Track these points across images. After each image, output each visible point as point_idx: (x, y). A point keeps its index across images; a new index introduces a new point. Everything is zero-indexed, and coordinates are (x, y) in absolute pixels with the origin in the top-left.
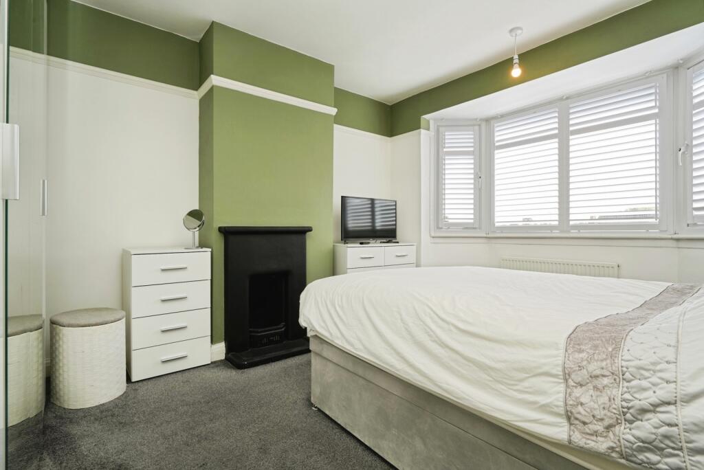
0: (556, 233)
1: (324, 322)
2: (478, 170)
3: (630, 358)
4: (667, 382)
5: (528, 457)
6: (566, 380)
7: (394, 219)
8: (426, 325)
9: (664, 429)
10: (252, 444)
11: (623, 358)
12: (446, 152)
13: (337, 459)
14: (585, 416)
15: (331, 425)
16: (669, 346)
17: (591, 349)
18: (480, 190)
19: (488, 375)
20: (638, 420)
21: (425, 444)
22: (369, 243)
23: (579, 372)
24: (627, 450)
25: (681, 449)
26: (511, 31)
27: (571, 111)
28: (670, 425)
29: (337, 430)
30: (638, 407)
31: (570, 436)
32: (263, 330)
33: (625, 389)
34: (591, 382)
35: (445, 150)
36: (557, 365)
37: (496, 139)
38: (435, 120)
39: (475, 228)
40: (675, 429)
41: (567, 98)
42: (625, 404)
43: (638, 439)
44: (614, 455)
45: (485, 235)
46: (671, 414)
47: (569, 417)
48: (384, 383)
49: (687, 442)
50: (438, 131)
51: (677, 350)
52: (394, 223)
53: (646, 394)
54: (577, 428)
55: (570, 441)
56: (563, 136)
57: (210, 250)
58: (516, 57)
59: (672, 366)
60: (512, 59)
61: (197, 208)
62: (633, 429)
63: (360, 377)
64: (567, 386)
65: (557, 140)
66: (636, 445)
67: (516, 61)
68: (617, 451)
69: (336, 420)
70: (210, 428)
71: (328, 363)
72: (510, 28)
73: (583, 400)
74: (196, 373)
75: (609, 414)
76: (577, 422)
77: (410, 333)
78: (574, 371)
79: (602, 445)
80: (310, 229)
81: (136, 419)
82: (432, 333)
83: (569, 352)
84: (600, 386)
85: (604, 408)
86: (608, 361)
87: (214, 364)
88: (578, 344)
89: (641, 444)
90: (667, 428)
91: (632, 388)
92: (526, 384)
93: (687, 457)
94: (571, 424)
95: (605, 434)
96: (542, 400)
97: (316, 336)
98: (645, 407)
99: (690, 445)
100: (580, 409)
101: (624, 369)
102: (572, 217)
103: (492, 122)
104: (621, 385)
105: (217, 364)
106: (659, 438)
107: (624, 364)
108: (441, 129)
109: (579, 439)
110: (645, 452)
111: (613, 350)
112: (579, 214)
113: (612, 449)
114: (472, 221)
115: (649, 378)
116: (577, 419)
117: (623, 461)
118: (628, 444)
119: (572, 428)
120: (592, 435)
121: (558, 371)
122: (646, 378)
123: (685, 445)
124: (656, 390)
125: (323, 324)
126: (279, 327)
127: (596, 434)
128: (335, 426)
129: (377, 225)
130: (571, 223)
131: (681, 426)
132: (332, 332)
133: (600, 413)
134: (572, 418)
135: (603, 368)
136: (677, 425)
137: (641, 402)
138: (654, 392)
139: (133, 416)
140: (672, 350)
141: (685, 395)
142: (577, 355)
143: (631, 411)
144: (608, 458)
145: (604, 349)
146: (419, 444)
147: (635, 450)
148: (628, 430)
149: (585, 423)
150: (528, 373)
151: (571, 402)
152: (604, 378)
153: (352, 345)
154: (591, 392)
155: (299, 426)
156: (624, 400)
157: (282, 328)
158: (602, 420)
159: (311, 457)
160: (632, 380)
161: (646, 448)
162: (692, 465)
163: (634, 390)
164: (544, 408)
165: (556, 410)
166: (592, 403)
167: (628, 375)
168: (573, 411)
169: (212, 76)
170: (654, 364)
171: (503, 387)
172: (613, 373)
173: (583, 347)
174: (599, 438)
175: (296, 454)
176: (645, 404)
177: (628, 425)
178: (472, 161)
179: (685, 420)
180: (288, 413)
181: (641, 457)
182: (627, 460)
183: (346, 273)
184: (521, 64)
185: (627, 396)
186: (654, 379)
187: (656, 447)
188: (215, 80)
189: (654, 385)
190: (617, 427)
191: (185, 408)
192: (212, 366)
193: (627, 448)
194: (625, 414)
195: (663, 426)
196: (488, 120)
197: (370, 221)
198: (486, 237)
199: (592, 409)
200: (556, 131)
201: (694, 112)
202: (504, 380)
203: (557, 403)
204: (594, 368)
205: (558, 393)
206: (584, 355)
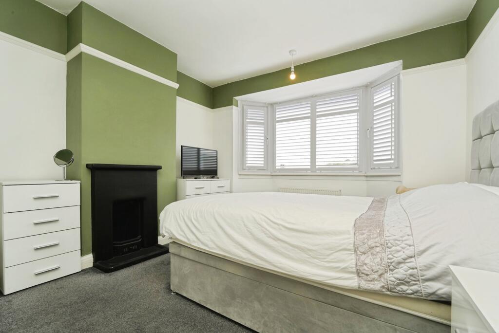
0: (309, 173)
1: (183, 231)
2: (266, 134)
3: (389, 235)
4: (410, 246)
5: (330, 301)
6: (356, 252)
7: (216, 163)
8: (263, 227)
9: (410, 271)
10: (129, 328)
11: (386, 235)
12: (248, 121)
13: (197, 326)
14: (368, 271)
15: (188, 303)
16: (407, 226)
17: (368, 232)
18: (267, 146)
19: (307, 254)
20: (396, 268)
21: (261, 305)
22: (200, 178)
23: (363, 246)
24: (391, 286)
25: (418, 281)
26: (290, 52)
27: (317, 104)
28: (413, 269)
29: (193, 306)
30: (396, 261)
31: (359, 284)
32: (124, 242)
33: (389, 253)
34: (370, 251)
35: (247, 120)
36: (351, 244)
37: (277, 116)
38: (242, 101)
39: (265, 170)
40: (416, 270)
41: (316, 96)
42: (389, 261)
43: (397, 279)
44: (384, 290)
45: (270, 174)
46: (412, 263)
47: (358, 273)
48: (230, 269)
49: (421, 276)
50: (243, 107)
51: (411, 228)
52: (216, 166)
53: (399, 254)
54: (362, 278)
55: (359, 288)
56: (313, 117)
57: (80, 182)
58: (293, 67)
59: (410, 237)
60: (290, 68)
61: (65, 148)
62: (394, 274)
63: (212, 267)
64: (357, 255)
65: (310, 120)
66: (396, 283)
67: (293, 70)
68: (385, 288)
69: (192, 299)
70: (90, 322)
71: (185, 260)
72: (290, 49)
73: (366, 262)
74: (70, 280)
75: (381, 268)
76: (363, 275)
77: (251, 234)
78: (361, 246)
79: (377, 286)
80: (160, 168)
81: (13, 327)
82: (267, 232)
83: (357, 235)
84: (375, 253)
85: (378, 265)
86: (379, 238)
87: (84, 271)
88: (361, 230)
89: (399, 281)
90: (411, 270)
91: (392, 251)
92: (332, 257)
93: (421, 284)
94: (360, 277)
95: (379, 279)
96: (342, 265)
97: (174, 242)
98: (399, 261)
99: (423, 278)
100: (365, 267)
101: (387, 241)
102: (317, 164)
103: (275, 106)
104: (386, 251)
105: (86, 271)
106: (408, 276)
107: (387, 238)
108: (245, 107)
109: (365, 285)
110: (400, 285)
111: (380, 231)
112: (321, 162)
113: (383, 287)
114: (263, 165)
115: (400, 245)
116: (363, 273)
117: (388, 293)
118: (392, 283)
119: (360, 279)
120: (372, 281)
121: (351, 247)
122: (398, 245)
123: (420, 278)
124: (405, 251)
125: (182, 233)
126: (136, 239)
127: (373, 280)
128: (191, 303)
129: (201, 167)
130: (317, 167)
131: (418, 268)
132: (189, 237)
133: (375, 268)
134: (360, 273)
135: (376, 242)
136: (416, 268)
137: (398, 259)
138: (404, 252)
139: (11, 324)
140: (409, 228)
141: (419, 251)
142: (361, 237)
143: (392, 264)
144: (380, 292)
145: (375, 232)
146: (257, 305)
147: (395, 285)
148: (391, 275)
149: (367, 275)
150: (332, 250)
151: (360, 264)
152: (377, 248)
153: (207, 246)
154: (370, 257)
155: (164, 308)
156: (388, 259)
157: (139, 240)
158: (377, 271)
159: (178, 328)
160: (392, 247)
161: (401, 283)
162: (424, 288)
163: (393, 252)
164: (344, 270)
165: (351, 270)
166: (371, 263)
167: (389, 245)
168: (361, 269)
169: (81, 44)
170: (401, 237)
171: (317, 261)
172: (381, 245)
173: (363, 232)
174: (376, 282)
175: (166, 328)
176: (400, 259)
177: (391, 272)
178: (263, 129)
179: (420, 265)
180: (154, 300)
181: (398, 288)
182: (391, 291)
183: (185, 198)
184: (295, 72)
185: (390, 256)
186: (403, 245)
187: (406, 282)
188: (83, 48)
189: (403, 248)
190: (385, 274)
191: (64, 309)
192: (83, 272)
193: (392, 285)
194: (389, 266)
195: (409, 270)
196: (272, 105)
197: (196, 164)
198: (271, 175)
199: (371, 266)
200: (309, 115)
201: (374, 110)
202: (319, 257)
203: (351, 266)
204: (371, 243)
205: (352, 259)
206: (365, 236)
